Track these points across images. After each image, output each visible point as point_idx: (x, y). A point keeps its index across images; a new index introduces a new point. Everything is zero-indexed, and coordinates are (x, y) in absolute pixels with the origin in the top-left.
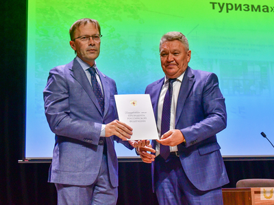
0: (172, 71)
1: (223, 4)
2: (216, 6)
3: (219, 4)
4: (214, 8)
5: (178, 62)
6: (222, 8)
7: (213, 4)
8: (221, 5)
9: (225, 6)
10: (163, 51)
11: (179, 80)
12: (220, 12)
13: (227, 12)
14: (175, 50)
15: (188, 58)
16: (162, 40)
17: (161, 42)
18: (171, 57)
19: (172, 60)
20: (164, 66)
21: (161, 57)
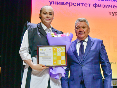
0: (82, 36)
1: (114, 13)
2: (111, 13)
3: (112, 12)
4: (110, 14)
5: (85, 32)
6: (113, 14)
7: (110, 12)
8: (113, 13)
9: (115, 13)
10: (78, 27)
11: (86, 42)
12: (113, 16)
13: (116, 16)
14: (84, 26)
15: (89, 31)
16: (76, 21)
17: (76, 22)
18: (82, 29)
19: (82, 30)
20: (78, 34)
21: (76, 30)
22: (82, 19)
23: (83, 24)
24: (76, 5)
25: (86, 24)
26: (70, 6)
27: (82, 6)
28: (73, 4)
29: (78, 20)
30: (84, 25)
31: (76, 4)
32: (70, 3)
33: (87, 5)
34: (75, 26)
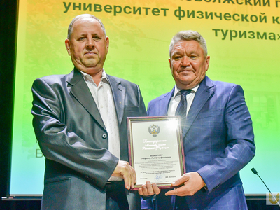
5: (196, 67)
14: (192, 53)
15: (207, 66)
16: (174, 40)
17: (173, 42)
18: (187, 61)
19: (188, 64)
20: (176, 73)
21: (173, 61)
22: (189, 32)
23: (191, 47)
24: (130, 12)
25: (198, 48)
26: (115, 15)
27: (147, 14)
28: (124, 10)
29: (178, 35)
30: (194, 49)
31: (132, 10)
32: (115, 7)
33: (159, 11)
34: (171, 53)
